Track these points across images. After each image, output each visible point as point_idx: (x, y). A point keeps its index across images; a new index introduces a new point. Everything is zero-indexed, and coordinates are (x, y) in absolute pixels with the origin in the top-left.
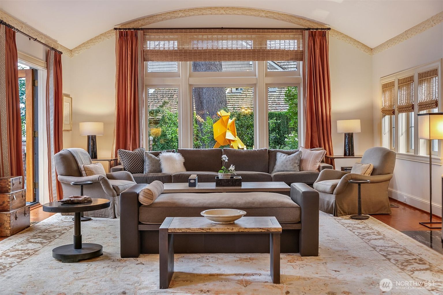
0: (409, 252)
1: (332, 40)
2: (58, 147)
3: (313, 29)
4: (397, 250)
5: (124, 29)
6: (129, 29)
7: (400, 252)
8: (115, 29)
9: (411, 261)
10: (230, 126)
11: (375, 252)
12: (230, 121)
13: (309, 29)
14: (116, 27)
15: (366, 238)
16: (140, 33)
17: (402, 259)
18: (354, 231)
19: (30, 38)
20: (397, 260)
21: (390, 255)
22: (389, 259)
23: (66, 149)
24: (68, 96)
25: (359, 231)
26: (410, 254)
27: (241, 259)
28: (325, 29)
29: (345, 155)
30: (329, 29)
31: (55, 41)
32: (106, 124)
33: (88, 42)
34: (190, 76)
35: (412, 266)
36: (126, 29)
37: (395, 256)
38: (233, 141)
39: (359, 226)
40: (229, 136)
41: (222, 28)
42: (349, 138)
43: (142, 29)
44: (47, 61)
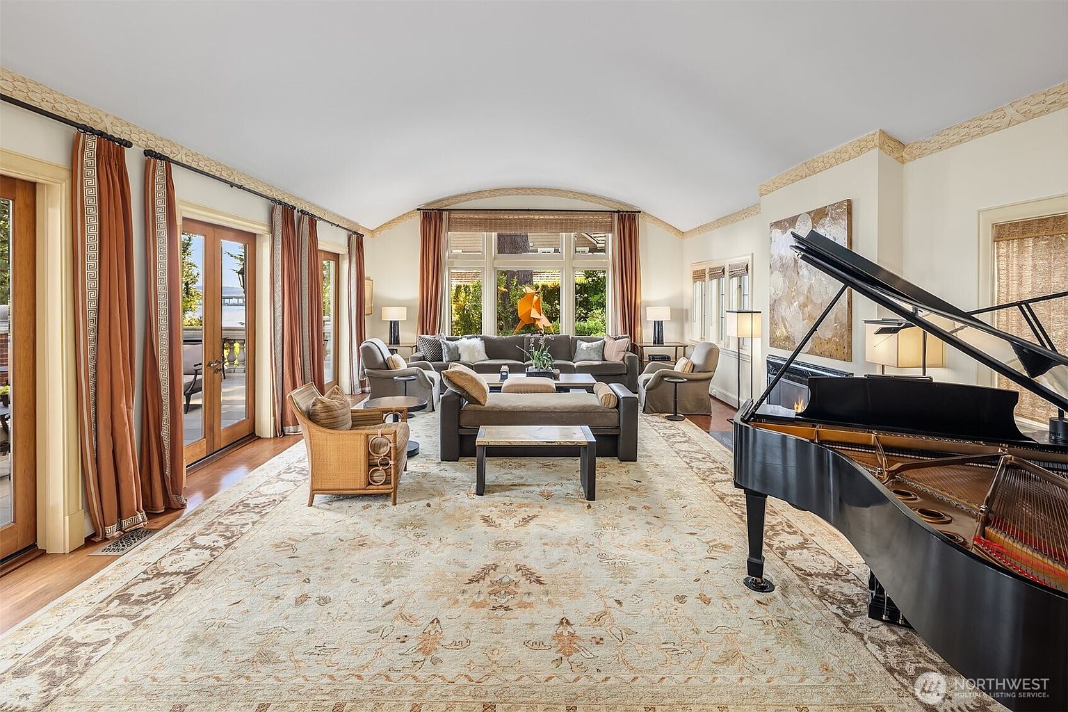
0: (712, 458)
1: (642, 223)
2: (361, 338)
3: (623, 212)
4: (700, 456)
5: (428, 210)
6: (433, 210)
7: (703, 458)
8: (418, 209)
9: (714, 470)
10: (536, 303)
11: (679, 459)
12: (536, 298)
13: (618, 212)
14: (419, 207)
15: (671, 440)
16: (445, 214)
17: (705, 467)
18: (659, 431)
19: (332, 224)
20: (700, 469)
21: (692, 462)
22: (692, 467)
23: (369, 340)
24: (369, 279)
25: (665, 431)
26: (714, 461)
27: (544, 466)
28: (636, 212)
29: (655, 343)
30: (640, 212)
31: (356, 224)
32: (409, 308)
33: (389, 222)
34: (495, 259)
35: (713, 476)
36: (430, 210)
37: (698, 463)
38: (539, 319)
39: (665, 424)
40: (534, 314)
41: (529, 210)
42: (659, 325)
43: (447, 210)
44: (349, 246)
